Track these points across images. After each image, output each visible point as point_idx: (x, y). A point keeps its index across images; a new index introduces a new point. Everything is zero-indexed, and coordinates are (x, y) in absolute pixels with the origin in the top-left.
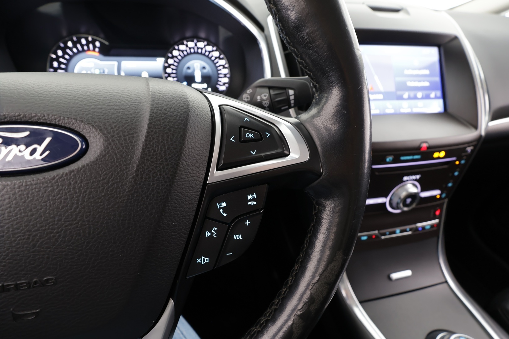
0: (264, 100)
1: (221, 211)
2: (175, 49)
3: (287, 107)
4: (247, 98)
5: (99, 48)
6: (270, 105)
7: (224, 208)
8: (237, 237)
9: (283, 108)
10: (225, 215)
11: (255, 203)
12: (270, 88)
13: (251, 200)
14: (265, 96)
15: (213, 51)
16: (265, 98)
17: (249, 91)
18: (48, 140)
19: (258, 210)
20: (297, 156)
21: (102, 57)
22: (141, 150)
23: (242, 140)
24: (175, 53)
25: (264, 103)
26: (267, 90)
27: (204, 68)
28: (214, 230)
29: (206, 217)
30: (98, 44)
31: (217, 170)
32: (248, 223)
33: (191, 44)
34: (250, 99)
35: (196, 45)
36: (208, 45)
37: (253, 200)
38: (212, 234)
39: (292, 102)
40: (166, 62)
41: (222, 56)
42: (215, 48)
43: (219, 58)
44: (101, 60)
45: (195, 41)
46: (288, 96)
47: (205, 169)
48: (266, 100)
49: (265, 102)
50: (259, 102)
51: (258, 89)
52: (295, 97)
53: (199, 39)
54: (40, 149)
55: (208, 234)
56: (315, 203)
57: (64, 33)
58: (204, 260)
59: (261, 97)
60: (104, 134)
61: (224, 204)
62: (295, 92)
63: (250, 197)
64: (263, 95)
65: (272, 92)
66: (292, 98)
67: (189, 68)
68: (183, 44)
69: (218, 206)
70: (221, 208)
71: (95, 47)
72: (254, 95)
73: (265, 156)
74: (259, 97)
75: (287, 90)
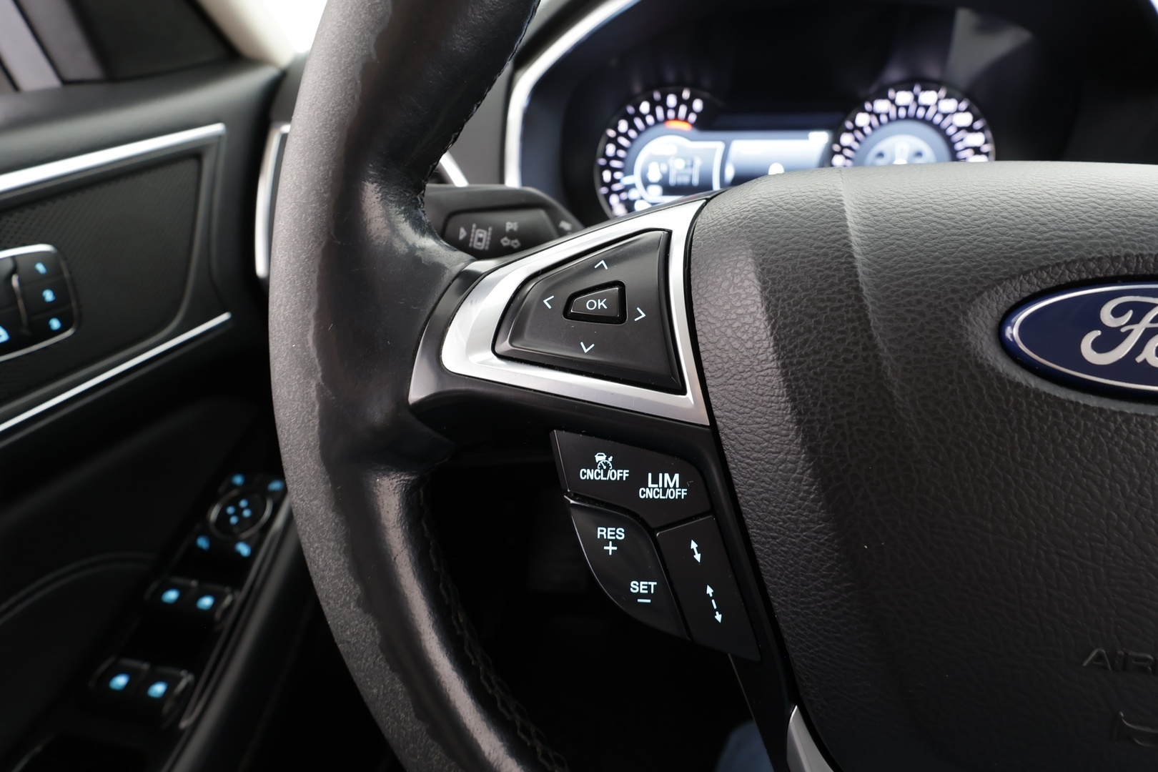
2: (864, 111)
5: (698, 114)
15: (958, 111)
21: (696, 133)
24: (862, 119)
27: (919, 154)
30: (698, 105)
33: (904, 97)
35: (916, 98)
36: (948, 97)
40: (836, 140)
41: (978, 125)
42: (963, 105)
43: (970, 129)
44: (691, 140)
45: (917, 89)
53: (927, 85)
57: (637, 88)
67: (881, 155)
68: (885, 96)
71: (690, 110)
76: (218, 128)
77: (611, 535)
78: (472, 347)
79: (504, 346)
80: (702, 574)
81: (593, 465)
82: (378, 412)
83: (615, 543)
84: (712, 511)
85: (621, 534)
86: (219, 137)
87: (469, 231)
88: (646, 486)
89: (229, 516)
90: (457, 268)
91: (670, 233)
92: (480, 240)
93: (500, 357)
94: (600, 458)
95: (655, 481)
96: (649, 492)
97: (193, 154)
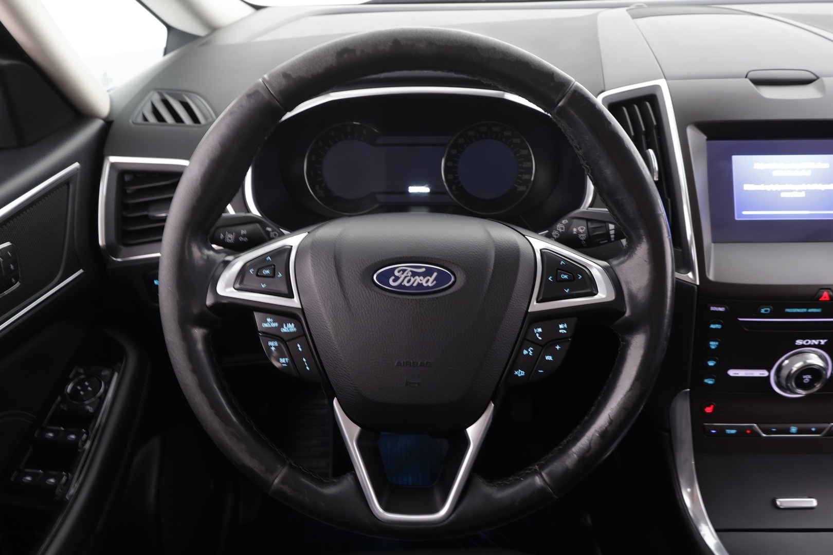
0: (580, 233)
1: (537, 335)
3: (606, 241)
4: (562, 229)
6: (586, 238)
7: (540, 333)
8: (549, 358)
9: (601, 242)
10: (540, 338)
11: (565, 331)
12: (588, 220)
13: (562, 329)
14: (582, 229)
16: (581, 231)
17: (564, 221)
18: (435, 274)
19: (567, 338)
20: (604, 296)
22: (488, 284)
23: (558, 280)
25: (580, 236)
26: (584, 222)
28: (531, 350)
29: (525, 339)
31: (537, 302)
32: (558, 347)
34: (565, 229)
37: (564, 329)
38: (529, 352)
39: (612, 236)
46: (608, 230)
47: (528, 301)
48: (583, 233)
49: (582, 235)
50: (575, 234)
51: (575, 221)
52: (615, 232)
54: (431, 279)
55: (525, 352)
56: (620, 340)
58: (520, 373)
59: (578, 230)
60: (466, 272)
61: (540, 330)
62: (615, 227)
63: (561, 326)
64: (580, 228)
65: (591, 226)
66: (612, 232)
69: (535, 331)
70: (537, 332)
72: (570, 226)
73: (576, 294)
74: (575, 230)
75: (607, 223)
76: (76, 165)
77: (273, 344)
78: (227, 286)
79: (237, 286)
80: (302, 355)
81: (266, 322)
82: (195, 310)
83: (275, 347)
84: (305, 335)
85: (276, 344)
86: (76, 170)
87: (224, 235)
88: (283, 327)
89: (79, 391)
90: (222, 259)
91: (292, 246)
92: (230, 239)
93: (235, 289)
94: (269, 320)
95: (286, 326)
96: (285, 330)
97: (66, 182)
